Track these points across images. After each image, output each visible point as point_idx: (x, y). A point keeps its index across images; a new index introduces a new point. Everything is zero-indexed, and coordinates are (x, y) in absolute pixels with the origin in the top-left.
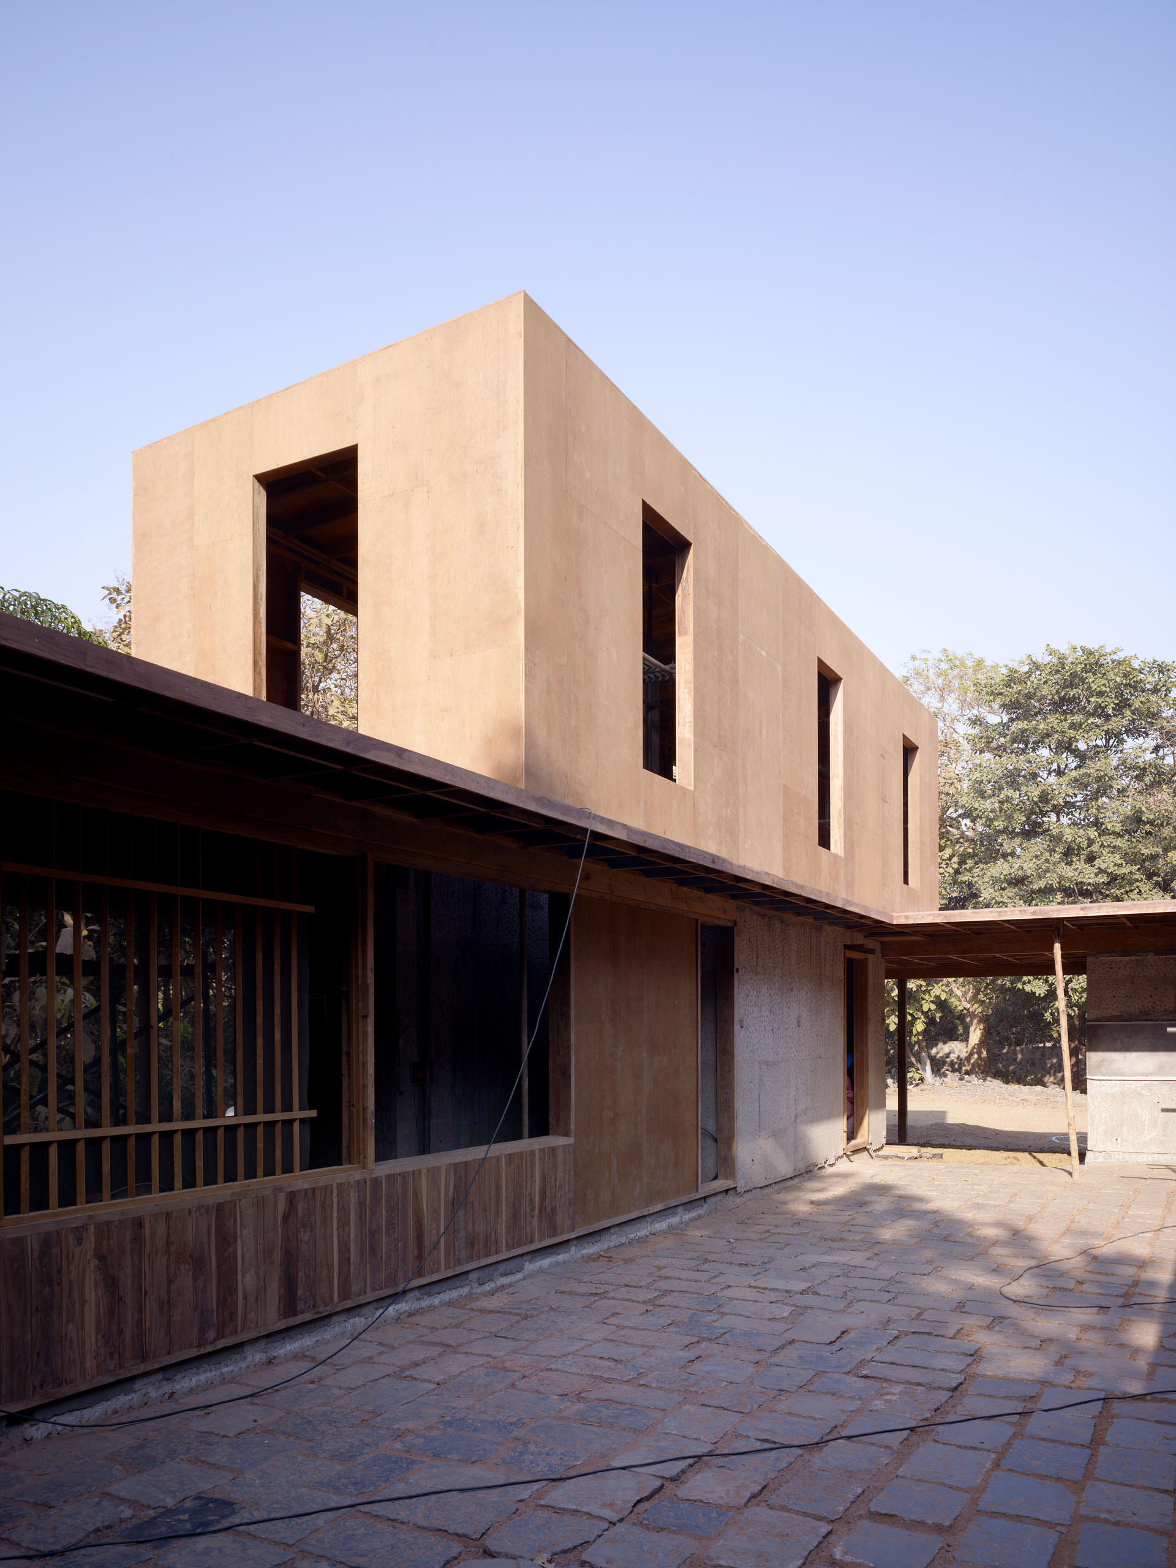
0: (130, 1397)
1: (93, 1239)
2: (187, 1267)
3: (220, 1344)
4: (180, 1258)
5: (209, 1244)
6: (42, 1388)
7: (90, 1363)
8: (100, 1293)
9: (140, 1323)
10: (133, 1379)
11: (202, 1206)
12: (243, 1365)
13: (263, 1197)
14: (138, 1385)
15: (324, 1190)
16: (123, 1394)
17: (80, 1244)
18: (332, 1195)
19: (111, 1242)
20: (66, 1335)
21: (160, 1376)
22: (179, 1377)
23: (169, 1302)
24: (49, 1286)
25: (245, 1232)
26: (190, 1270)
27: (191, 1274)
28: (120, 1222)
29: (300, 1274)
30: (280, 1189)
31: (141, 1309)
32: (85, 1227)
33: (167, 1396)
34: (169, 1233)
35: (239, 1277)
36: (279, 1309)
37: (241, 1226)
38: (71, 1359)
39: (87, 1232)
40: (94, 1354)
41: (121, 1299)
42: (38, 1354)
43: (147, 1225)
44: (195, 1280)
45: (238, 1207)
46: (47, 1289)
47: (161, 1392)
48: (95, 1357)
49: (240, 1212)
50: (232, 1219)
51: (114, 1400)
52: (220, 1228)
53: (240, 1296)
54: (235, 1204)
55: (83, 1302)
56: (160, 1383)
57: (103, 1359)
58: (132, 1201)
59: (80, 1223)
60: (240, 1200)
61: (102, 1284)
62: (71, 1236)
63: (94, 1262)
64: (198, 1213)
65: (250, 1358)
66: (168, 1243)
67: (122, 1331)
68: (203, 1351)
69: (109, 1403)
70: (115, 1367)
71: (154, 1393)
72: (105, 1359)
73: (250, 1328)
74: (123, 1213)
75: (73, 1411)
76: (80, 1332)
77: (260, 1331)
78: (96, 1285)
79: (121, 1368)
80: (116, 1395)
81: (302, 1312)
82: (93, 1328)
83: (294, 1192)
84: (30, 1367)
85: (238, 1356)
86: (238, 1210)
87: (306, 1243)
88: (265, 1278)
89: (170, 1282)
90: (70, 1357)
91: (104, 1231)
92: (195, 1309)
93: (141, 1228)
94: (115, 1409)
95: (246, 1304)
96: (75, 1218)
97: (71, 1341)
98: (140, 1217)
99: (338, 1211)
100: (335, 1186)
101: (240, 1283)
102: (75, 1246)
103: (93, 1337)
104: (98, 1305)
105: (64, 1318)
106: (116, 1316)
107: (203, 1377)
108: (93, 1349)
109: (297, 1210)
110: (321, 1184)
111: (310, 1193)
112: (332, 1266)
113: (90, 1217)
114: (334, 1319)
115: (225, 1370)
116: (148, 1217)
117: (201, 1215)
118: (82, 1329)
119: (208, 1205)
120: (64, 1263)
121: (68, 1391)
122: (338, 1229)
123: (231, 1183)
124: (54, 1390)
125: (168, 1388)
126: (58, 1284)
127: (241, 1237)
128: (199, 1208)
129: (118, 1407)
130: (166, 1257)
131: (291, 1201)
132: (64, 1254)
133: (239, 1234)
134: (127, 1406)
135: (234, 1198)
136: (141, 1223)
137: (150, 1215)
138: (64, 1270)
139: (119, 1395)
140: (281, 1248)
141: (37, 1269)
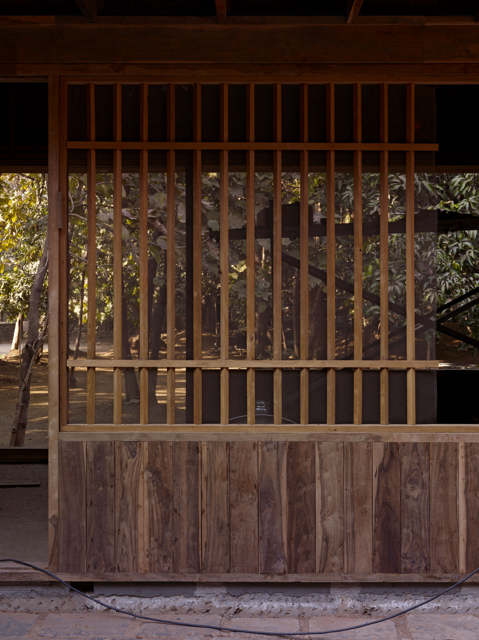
0: (191, 601)
1: (146, 453)
2: (250, 496)
3: (292, 578)
4: (243, 487)
5: (279, 480)
6: (95, 568)
7: (142, 559)
8: (153, 502)
9: (195, 537)
10: (193, 584)
11: (271, 442)
12: (330, 606)
13: (351, 444)
14: (199, 592)
15: (443, 449)
16: (182, 596)
17: (134, 456)
18: (457, 455)
19: (166, 460)
20: (119, 530)
21: (224, 590)
22: (246, 597)
23: (229, 525)
24: (103, 486)
25: (327, 475)
26: (255, 499)
27: (256, 503)
28: (175, 443)
29: (405, 531)
30: (378, 439)
31: (196, 524)
32: (138, 443)
33: (232, 611)
34: (229, 461)
35: (318, 518)
36: (373, 561)
37: (321, 468)
38: (124, 552)
39: (140, 447)
40: (147, 553)
41: (176, 511)
42: (92, 540)
43: (205, 451)
44: (260, 511)
45: (317, 448)
46: (101, 489)
47: (224, 605)
48: (148, 556)
49: (320, 455)
50: (309, 460)
51: (173, 598)
52: (291, 467)
53: (319, 537)
54: (314, 445)
55: (136, 507)
56: (224, 597)
57: (156, 559)
58: (198, 427)
59: (133, 439)
60: (320, 443)
61: (155, 494)
62: (124, 448)
63: (147, 475)
64: (265, 448)
65: (338, 603)
66: (229, 470)
67: (176, 540)
68: (269, 579)
69: (168, 599)
70: (169, 569)
71: (216, 604)
72: (159, 560)
73: (332, 571)
74: (178, 436)
75: (132, 596)
76: (133, 531)
77: (345, 578)
78: (149, 494)
79: (174, 571)
80: (175, 595)
81: (407, 571)
82: (146, 531)
83: (396, 443)
84: (85, 548)
85: (323, 596)
86: (317, 453)
87: (417, 499)
88: (353, 526)
89: (230, 506)
90: (122, 549)
91: (158, 449)
92: (260, 538)
93: (198, 453)
94: (174, 606)
95: (327, 549)
96: (129, 434)
97: (124, 536)
98: (197, 443)
99: (467, 473)
100: (461, 444)
101: (319, 524)
102: (129, 458)
103: (146, 538)
104: (151, 511)
105: (117, 515)
106: (170, 525)
107: (276, 605)
108: (146, 548)
109: (401, 464)
110: (439, 440)
111: (421, 448)
112: (457, 530)
113: (144, 435)
114: (464, 590)
115: (305, 605)
116: (205, 443)
117: (268, 450)
118: (135, 529)
119: (278, 442)
120: (118, 470)
121: (119, 577)
122: (466, 492)
123: (316, 425)
124: (106, 573)
125: (234, 604)
126: (112, 487)
127: (321, 478)
128: (266, 443)
129: (177, 605)
130: (226, 482)
131: (392, 452)
132: (118, 463)
133: (318, 475)
134: (187, 608)
135: (312, 440)
136: (198, 448)
137: (208, 442)
138: (118, 476)
139: (179, 595)
140: (377, 499)
141: (91, 470)
